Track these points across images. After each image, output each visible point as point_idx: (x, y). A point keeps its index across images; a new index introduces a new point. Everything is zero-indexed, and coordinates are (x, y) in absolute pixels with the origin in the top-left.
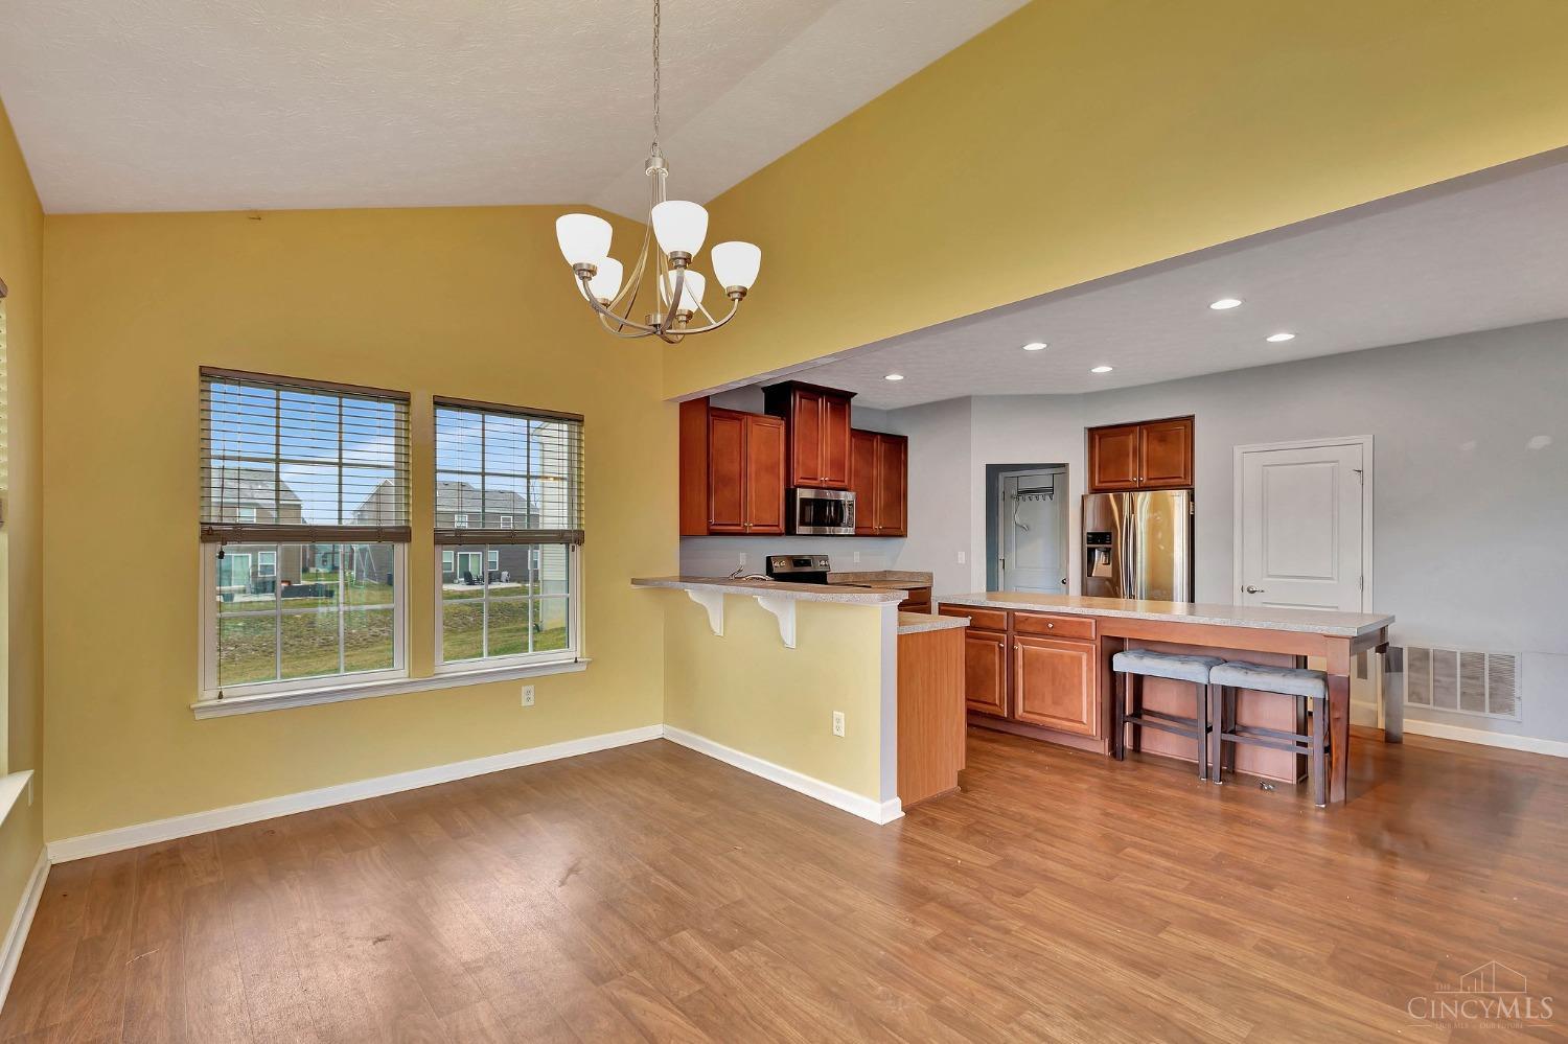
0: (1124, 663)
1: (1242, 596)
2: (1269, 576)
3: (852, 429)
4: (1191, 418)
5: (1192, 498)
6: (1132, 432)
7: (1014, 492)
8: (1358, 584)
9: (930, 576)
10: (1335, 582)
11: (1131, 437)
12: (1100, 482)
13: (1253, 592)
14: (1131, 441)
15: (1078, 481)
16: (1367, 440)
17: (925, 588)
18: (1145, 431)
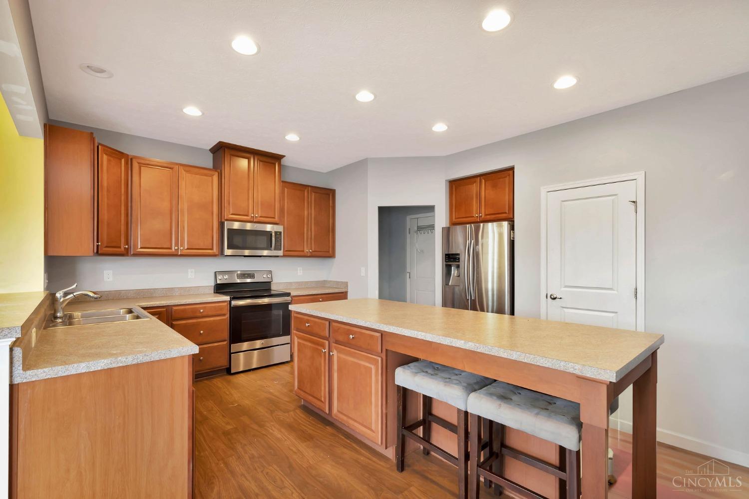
0: (404, 377)
1: (547, 301)
2: (566, 287)
3: (284, 182)
4: (512, 169)
5: (512, 228)
6: (475, 182)
7: (416, 228)
8: (633, 294)
9: (346, 284)
10: (615, 292)
11: (475, 184)
12: (456, 218)
13: (555, 299)
14: (474, 188)
15: (441, 219)
16: (640, 176)
17: (342, 293)
18: (483, 181)
